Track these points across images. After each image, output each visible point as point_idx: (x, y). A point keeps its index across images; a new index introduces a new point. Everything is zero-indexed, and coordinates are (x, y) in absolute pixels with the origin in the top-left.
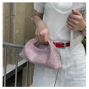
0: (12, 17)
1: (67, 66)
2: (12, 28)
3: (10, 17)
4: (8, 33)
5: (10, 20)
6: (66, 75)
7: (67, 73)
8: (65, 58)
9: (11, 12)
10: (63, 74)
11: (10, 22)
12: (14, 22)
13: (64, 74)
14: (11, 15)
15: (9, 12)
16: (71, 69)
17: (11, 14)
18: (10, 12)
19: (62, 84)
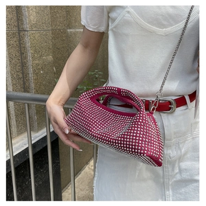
0: (22, 34)
1: (179, 151)
2: (26, 58)
3: (19, 34)
4: (18, 68)
5: (20, 40)
6: (177, 170)
7: (179, 167)
8: (175, 133)
9: (18, 23)
10: (170, 169)
11: (20, 44)
12: (28, 45)
13: (173, 170)
14: (19, 30)
15: (16, 24)
16: (188, 155)
17: (19, 28)
18: (18, 25)
19: (169, 190)
